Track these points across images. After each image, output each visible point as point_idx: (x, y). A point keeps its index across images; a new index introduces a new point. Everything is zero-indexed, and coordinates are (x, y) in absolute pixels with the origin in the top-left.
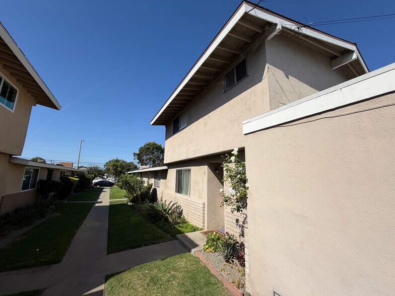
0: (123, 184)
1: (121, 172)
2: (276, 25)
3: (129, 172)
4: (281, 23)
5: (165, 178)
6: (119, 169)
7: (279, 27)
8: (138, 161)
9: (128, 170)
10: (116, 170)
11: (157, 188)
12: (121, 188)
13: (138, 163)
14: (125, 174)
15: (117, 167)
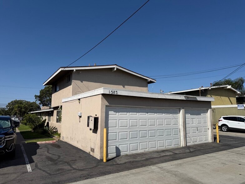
0: (27, 121)
1: (24, 112)
2: (74, 70)
3: (31, 112)
4: (74, 69)
5: (53, 116)
6: (23, 110)
7: (75, 71)
8: (40, 102)
9: (31, 110)
10: (20, 111)
11: (49, 122)
12: (26, 124)
13: (40, 104)
14: (28, 114)
15: (21, 108)
